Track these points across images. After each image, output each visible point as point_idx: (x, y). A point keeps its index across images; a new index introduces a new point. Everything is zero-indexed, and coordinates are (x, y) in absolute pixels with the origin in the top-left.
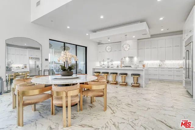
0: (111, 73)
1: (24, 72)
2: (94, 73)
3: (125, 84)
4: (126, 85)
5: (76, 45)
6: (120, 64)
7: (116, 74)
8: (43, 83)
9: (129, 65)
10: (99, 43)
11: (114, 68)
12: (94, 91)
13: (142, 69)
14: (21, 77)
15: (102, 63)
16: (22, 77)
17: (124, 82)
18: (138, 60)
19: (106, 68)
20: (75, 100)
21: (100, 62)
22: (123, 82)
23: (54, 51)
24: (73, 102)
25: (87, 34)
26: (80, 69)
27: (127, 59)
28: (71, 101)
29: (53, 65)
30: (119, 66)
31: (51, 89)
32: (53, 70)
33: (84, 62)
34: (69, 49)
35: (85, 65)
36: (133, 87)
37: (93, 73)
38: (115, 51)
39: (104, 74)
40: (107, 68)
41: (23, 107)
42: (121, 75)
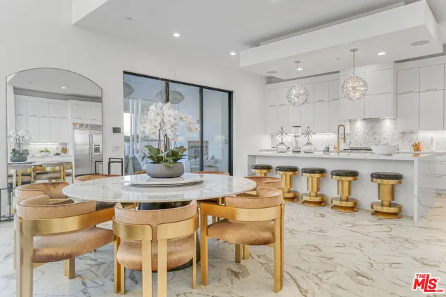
0: (306, 171)
1: (60, 164)
2: (253, 171)
3: (350, 204)
4: (354, 208)
5: (202, 88)
6: (336, 141)
7: (322, 172)
8: (91, 198)
9: (364, 146)
10: (270, 80)
11: (317, 154)
12: (241, 225)
13: (409, 157)
14: (51, 179)
15: (279, 139)
16: (54, 178)
17: (348, 200)
18: (396, 129)
19: (290, 153)
20: (180, 251)
21: (272, 136)
22: (344, 198)
23: (143, 106)
24: (175, 257)
25: (233, 54)
26: (213, 158)
27: (360, 126)
28: (169, 254)
29: (138, 146)
30: (332, 149)
31: (111, 216)
32: (137, 159)
33: (225, 137)
34: (183, 97)
35: (227, 145)
36: (376, 218)
37: (249, 171)
38: (319, 101)
39: (282, 173)
40: (293, 155)
41: (32, 267)
42: (338, 178)
